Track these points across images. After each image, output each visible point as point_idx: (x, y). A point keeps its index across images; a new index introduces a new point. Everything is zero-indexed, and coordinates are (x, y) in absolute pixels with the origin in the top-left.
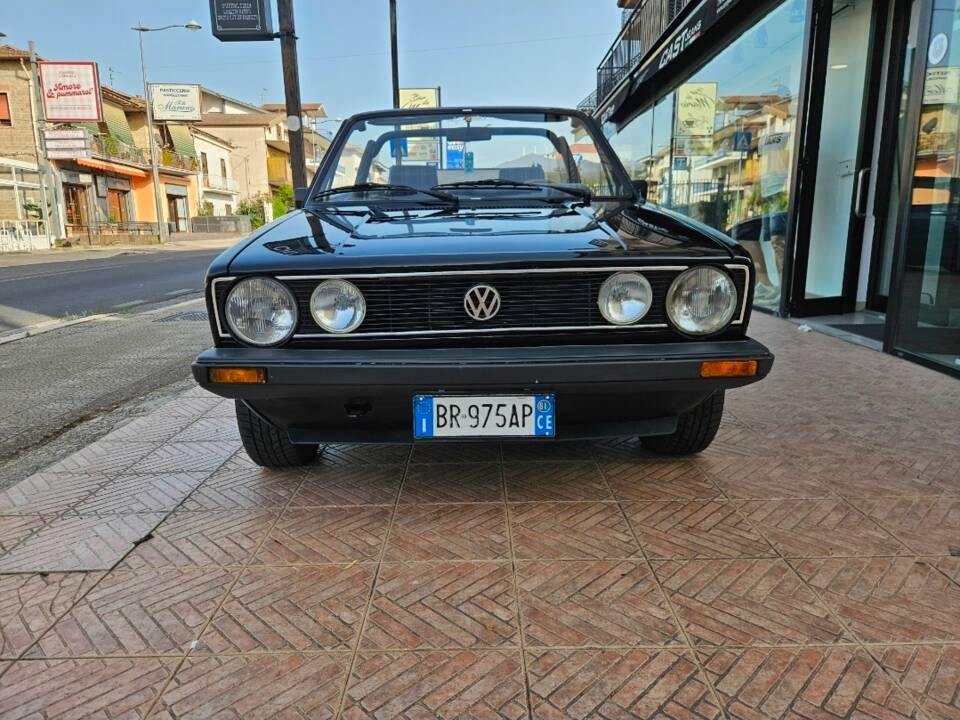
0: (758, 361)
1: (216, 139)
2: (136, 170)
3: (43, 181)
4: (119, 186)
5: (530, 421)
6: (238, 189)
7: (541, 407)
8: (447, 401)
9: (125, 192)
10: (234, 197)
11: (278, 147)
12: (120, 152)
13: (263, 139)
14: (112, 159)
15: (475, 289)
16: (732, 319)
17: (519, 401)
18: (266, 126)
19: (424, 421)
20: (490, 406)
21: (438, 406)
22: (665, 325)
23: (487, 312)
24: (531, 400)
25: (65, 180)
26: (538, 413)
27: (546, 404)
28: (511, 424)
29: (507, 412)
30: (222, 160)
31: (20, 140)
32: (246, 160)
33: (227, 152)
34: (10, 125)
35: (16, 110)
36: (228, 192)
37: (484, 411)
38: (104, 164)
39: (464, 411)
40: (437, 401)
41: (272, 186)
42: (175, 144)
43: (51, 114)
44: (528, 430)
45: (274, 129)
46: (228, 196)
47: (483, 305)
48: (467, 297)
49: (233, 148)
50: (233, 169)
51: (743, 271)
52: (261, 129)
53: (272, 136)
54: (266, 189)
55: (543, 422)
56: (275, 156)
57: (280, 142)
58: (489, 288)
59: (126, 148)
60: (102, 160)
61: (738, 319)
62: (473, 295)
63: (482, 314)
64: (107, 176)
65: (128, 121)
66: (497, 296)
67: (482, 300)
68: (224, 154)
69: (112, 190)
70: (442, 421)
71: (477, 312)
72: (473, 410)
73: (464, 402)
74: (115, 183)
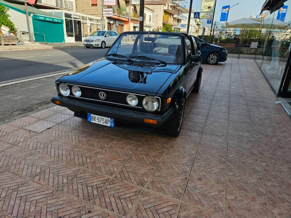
0: (157, 121)
1: (149, 9)
2: (126, 19)
3: (102, 23)
4: (122, 24)
5: (109, 123)
6: (153, 25)
7: (111, 121)
8: (93, 115)
9: (123, 25)
10: (152, 27)
11: (167, 11)
12: (122, 14)
13: (163, 9)
14: (120, 16)
15: (101, 92)
16: (158, 109)
17: (107, 119)
18: (165, 4)
19: (89, 119)
20: (101, 118)
21: (92, 116)
22: (141, 108)
23: (104, 98)
24: (109, 119)
25: (108, 22)
26: (111, 122)
27: (112, 120)
28: (105, 123)
29: (105, 120)
30: (150, 16)
31: (99, 10)
32: (157, 15)
33: (152, 13)
34: (97, 6)
35: (99, 1)
36: (151, 26)
37: (100, 119)
38: (118, 17)
39: (97, 118)
40: (92, 115)
41: (164, 24)
42: (137, 11)
43: (105, 4)
44: (109, 125)
45: (167, 5)
46: (150, 27)
47: (102, 96)
48: (99, 94)
49: (154, 12)
50: (153, 19)
51: (159, 99)
52: (163, 5)
53: (166, 8)
54: (161, 25)
55: (112, 124)
56: (166, 14)
57: (168, 10)
58: (103, 93)
59: (124, 12)
60: (118, 16)
61: (159, 109)
62: (100, 93)
63: (102, 98)
64: (119, 21)
65: (126, 4)
66: (105, 95)
67: (102, 95)
68: (151, 14)
69: (119, 25)
70: (92, 119)
71: (101, 97)
72: (98, 118)
73: (97, 116)
74: (121, 23)
